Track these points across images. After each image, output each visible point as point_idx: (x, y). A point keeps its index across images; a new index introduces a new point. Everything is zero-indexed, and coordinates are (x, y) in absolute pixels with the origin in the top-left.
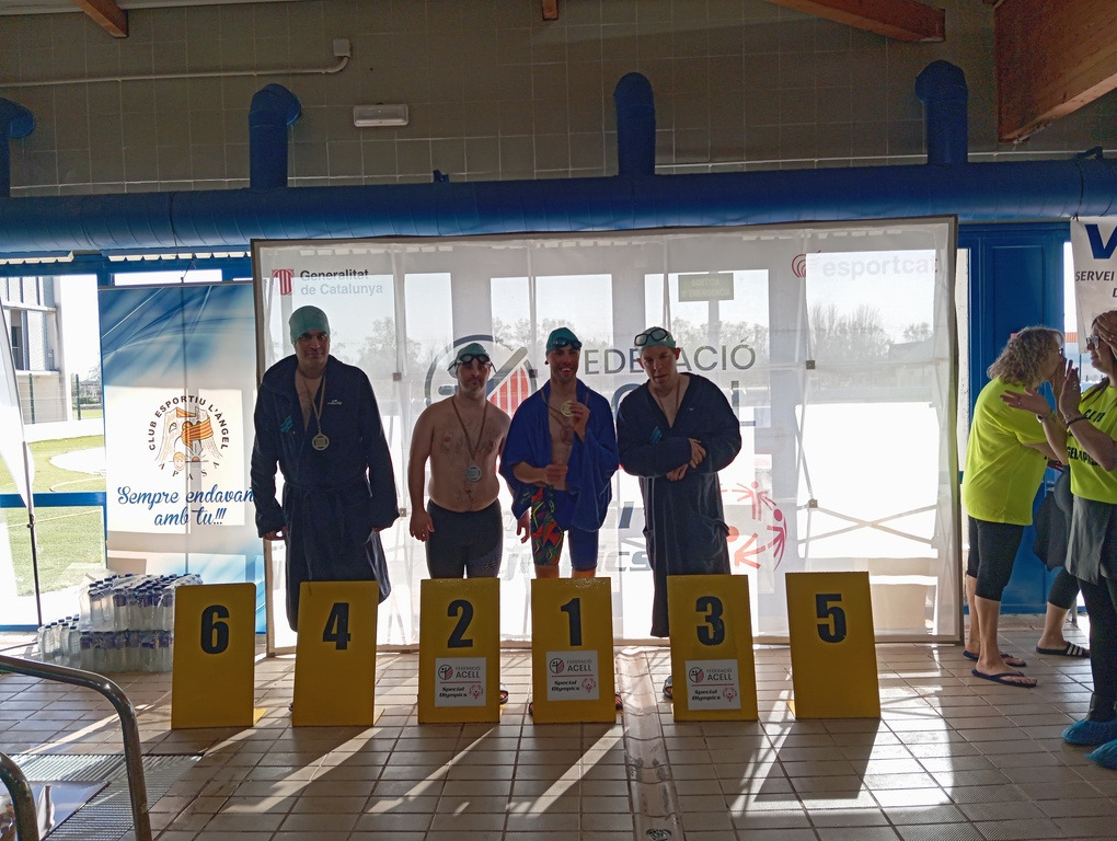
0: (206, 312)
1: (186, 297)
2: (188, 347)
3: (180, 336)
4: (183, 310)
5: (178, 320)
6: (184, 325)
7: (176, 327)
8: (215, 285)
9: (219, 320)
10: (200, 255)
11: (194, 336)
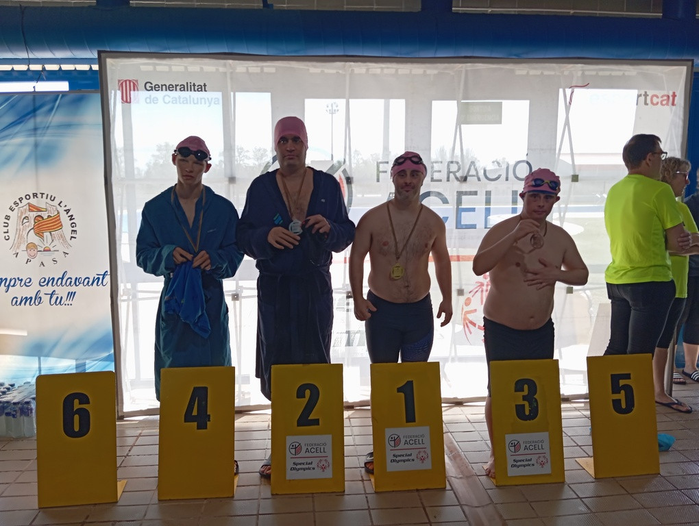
0: (56, 118)
1: (38, 104)
2: (39, 149)
3: (32, 140)
4: (35, 116)
5: (30, 124)
6: (35, 129)
7: (29, 130)
8: (64, 94)
9: (68, 125)
10: (49, 67)
11: (45, 139)
